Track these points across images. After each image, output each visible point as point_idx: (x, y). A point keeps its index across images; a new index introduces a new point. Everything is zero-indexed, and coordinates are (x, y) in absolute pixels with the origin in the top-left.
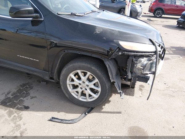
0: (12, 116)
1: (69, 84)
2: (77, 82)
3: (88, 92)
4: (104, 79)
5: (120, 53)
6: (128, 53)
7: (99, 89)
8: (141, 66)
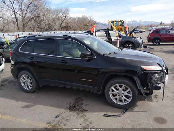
0: (80, 115)
1: (111, 94)
2: (116, 92)
3: (124, 98)
4: (134, 88)
5: (142, 72)
6: (147, 72)
7: (131, 95)
8: (156, 79)
